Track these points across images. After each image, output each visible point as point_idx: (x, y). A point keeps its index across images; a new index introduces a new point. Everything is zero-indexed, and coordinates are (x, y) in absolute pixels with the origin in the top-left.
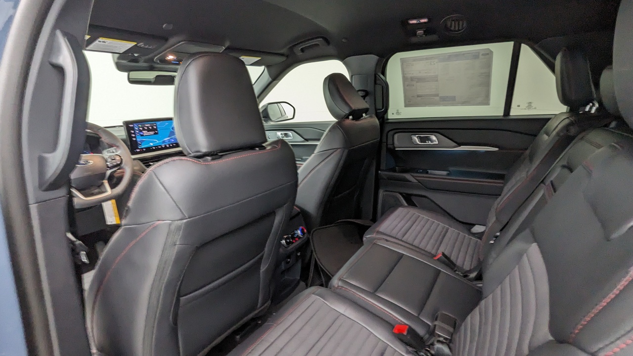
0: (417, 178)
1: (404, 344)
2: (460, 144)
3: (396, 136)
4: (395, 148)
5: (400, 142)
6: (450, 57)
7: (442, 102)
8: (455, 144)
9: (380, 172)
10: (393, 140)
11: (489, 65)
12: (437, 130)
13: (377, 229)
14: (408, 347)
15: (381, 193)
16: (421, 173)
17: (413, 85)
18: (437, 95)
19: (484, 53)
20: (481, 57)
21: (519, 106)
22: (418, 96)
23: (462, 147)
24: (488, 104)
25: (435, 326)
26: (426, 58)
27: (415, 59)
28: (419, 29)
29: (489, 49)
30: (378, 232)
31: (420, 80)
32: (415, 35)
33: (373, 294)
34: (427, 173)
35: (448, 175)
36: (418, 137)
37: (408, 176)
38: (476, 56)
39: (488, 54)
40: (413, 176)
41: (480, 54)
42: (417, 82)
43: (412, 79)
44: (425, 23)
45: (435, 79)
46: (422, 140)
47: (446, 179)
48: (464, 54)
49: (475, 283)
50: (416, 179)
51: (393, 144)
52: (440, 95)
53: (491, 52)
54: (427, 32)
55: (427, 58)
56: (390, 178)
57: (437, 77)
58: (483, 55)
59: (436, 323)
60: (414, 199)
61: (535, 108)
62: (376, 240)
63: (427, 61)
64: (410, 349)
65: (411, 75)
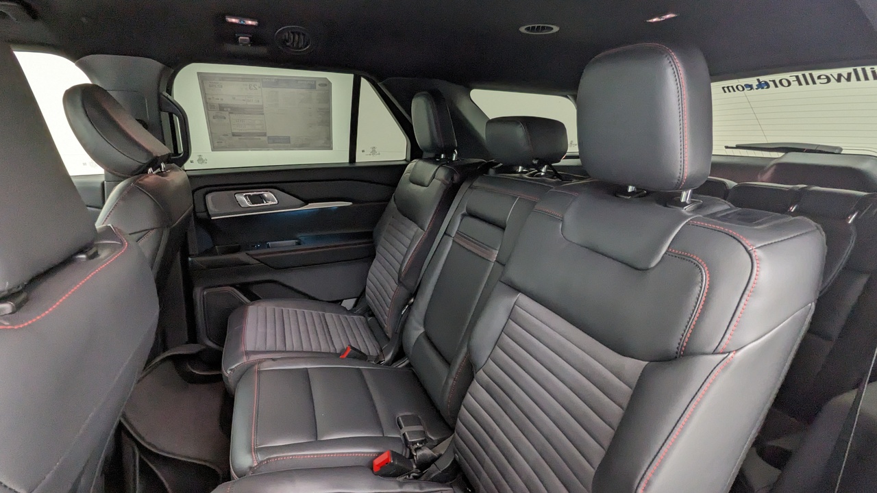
0: (258, 257)
1: (392, 479)
2: (306, 202)
3: (209, 197)
4: (209, 216)
5: (218, 206)
6: (278, 82)
7: (272, 145)
8: (300, 202)
9: (190, 259)
10: (205, 205)
11: (327, 98)
12: (274, 185)
13: (242, 349)
14: (397, 479)
15: (199, 293)
16: (258, 248)
17: (225, 118)
18: (265, 135)
19: (321, 82)
20: (318, 87)
21: (363, 151)
22: (234, 135)
23: (310, 204)
24: (330, 148)
25: (404, 435)
26: (242, 79)
27: (225, 77)
28: (244, 34)
29: (326, 78)
30: (248, 353)
31: (234, 110)
32: (236, 41)
33: (317, 443)
34: (268, 247)
35: (299, 244)
36: (245, 196)
37: (242, 256)
38: (312, 85)
39: (326, 85)
40: (251, 256)
41: (317, 84)
42: (230, 113)
43: (222, 108)
44: (252, 26)
45: (259, 111)
46: (253, 199)
47: (296, 250)
48: (297, 81)
49: (394, 366)
50: (257, 260)
51: (207, 210)
52: (268, 135)
53: (330, 83)
54: (255, 41)
55: (244, 78)
56: (211, 266)
57: (262, 109)
58: (319, 85)
59: (403, 431)
60: (255, 290)
61: (379, 154)
62: (257, 366)
63: (245, 83)
64: (401, 479)
65: (219, 102)
